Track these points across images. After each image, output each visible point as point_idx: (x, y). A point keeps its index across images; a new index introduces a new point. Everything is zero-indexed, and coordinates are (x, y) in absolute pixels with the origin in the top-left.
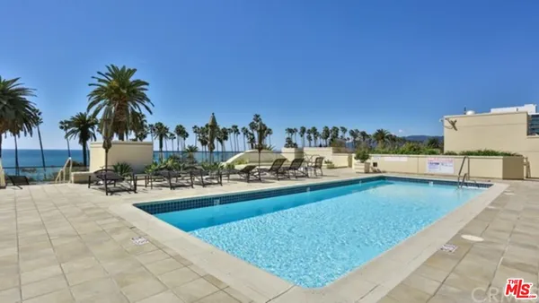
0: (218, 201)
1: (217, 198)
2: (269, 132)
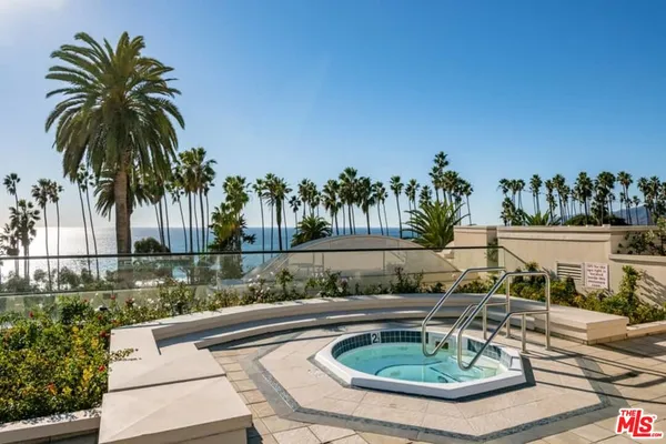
2: (467, 189)
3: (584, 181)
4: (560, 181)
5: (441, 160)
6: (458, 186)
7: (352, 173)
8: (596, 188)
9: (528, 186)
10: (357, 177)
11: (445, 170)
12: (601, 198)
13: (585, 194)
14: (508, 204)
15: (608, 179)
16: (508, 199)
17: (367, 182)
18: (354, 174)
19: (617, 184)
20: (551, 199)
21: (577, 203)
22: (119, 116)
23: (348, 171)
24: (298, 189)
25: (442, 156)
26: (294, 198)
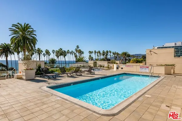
0: (72, 84)
1: (72, 83)
2: (83, 53)
3: (104, 52)
4: (99, 52)
5: (78, 47)
6: (81, 52)
7: (61, 49)
8: (105, 53)
9: (94, 52)
10: (63, 50)
11: (79, 49)
12: (106, 56)
13: (104, 55)
14: (90, 56)
15: (107, 52)
16: (90, 55)
17: (65, 51)
18: (62, 49)
19: (109, 53)
20: (98, 55)
21: (102, 56)
22: (25, 39)
23: (60, 49)
24: (45, 52)
25: (78, 46)
26: (44, 54)
